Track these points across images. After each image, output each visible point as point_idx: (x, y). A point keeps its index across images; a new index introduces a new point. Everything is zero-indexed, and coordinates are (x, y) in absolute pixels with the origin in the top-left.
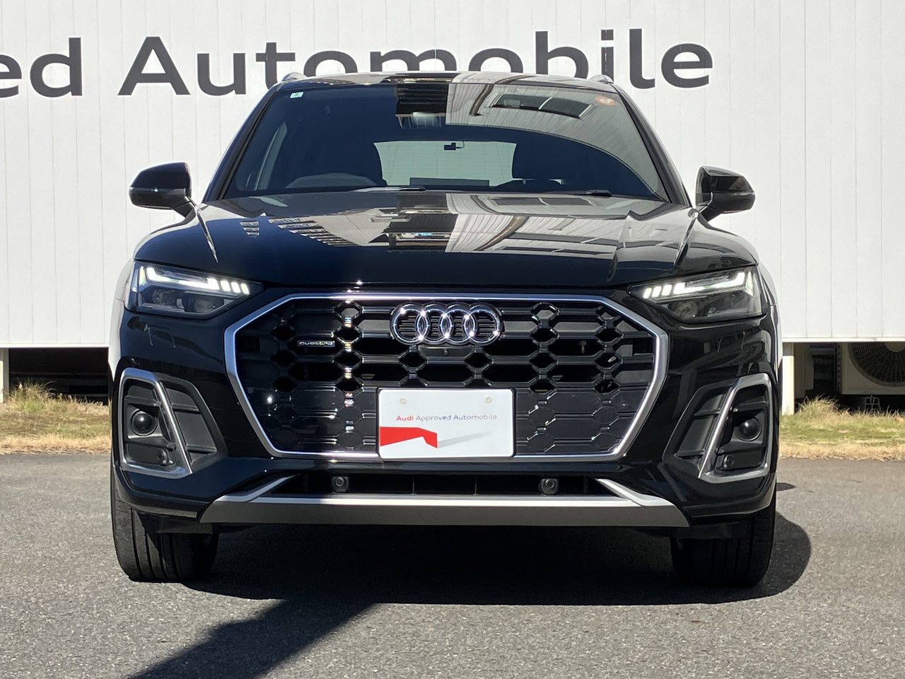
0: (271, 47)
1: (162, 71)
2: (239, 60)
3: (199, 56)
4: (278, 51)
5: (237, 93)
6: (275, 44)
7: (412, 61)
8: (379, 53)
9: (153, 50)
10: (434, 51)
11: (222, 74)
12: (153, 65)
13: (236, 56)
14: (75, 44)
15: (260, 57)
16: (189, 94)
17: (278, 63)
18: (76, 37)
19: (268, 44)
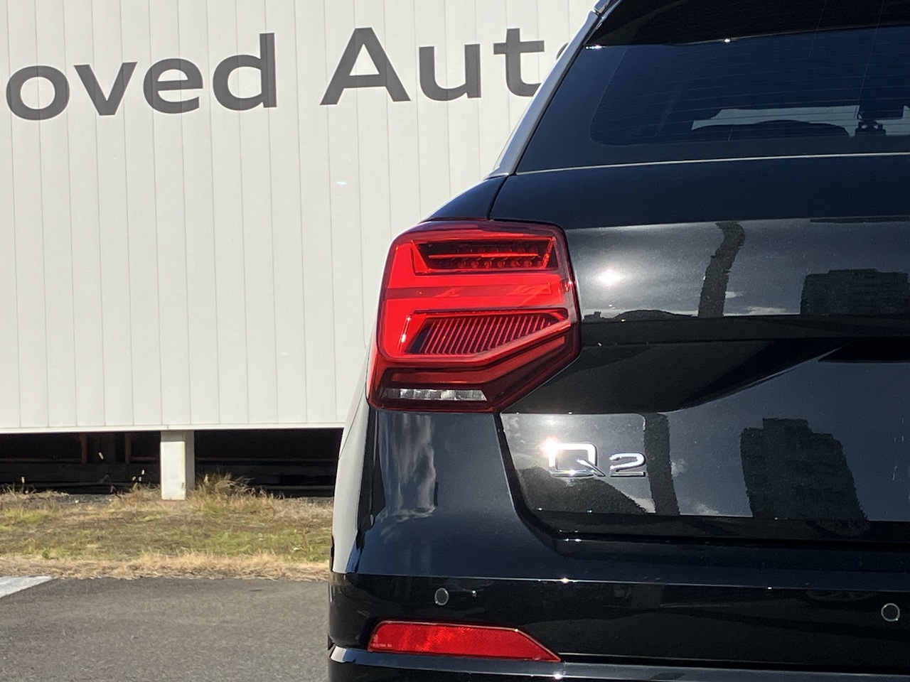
0: (513, 34)
1: (378, 73)
2: (472, 53)
3: (421, 49)
4: (522, 40)
5: (469, 97)
6: (518, 30)
9: (364, 46)
11: (450, 73)
12: (364, 65)
14: (267, 41)
15: (498, 49)
16: (408, 99)
17: (522, 55)
18: (269, 32)
19: (509, 31)
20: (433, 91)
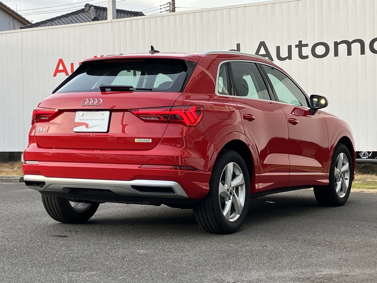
0: (300, 42)
1: (266, 53)
2: (290, 47)
3: (277, 47)
4: (303, 43)
5: (289, 60)
6: (301, 41)
7: (349, 44)
8: (337, 42)
9: (262, 46)
10: (356, 40)
11: (284, 53)
12: (262, 51)
13: (288, 46)
14: (238, 46)
15: (296, 46)
16: (274, 61)
17: (303, 48)
18: (239, 43)
19: (299, 41)
20: (280, 58)
